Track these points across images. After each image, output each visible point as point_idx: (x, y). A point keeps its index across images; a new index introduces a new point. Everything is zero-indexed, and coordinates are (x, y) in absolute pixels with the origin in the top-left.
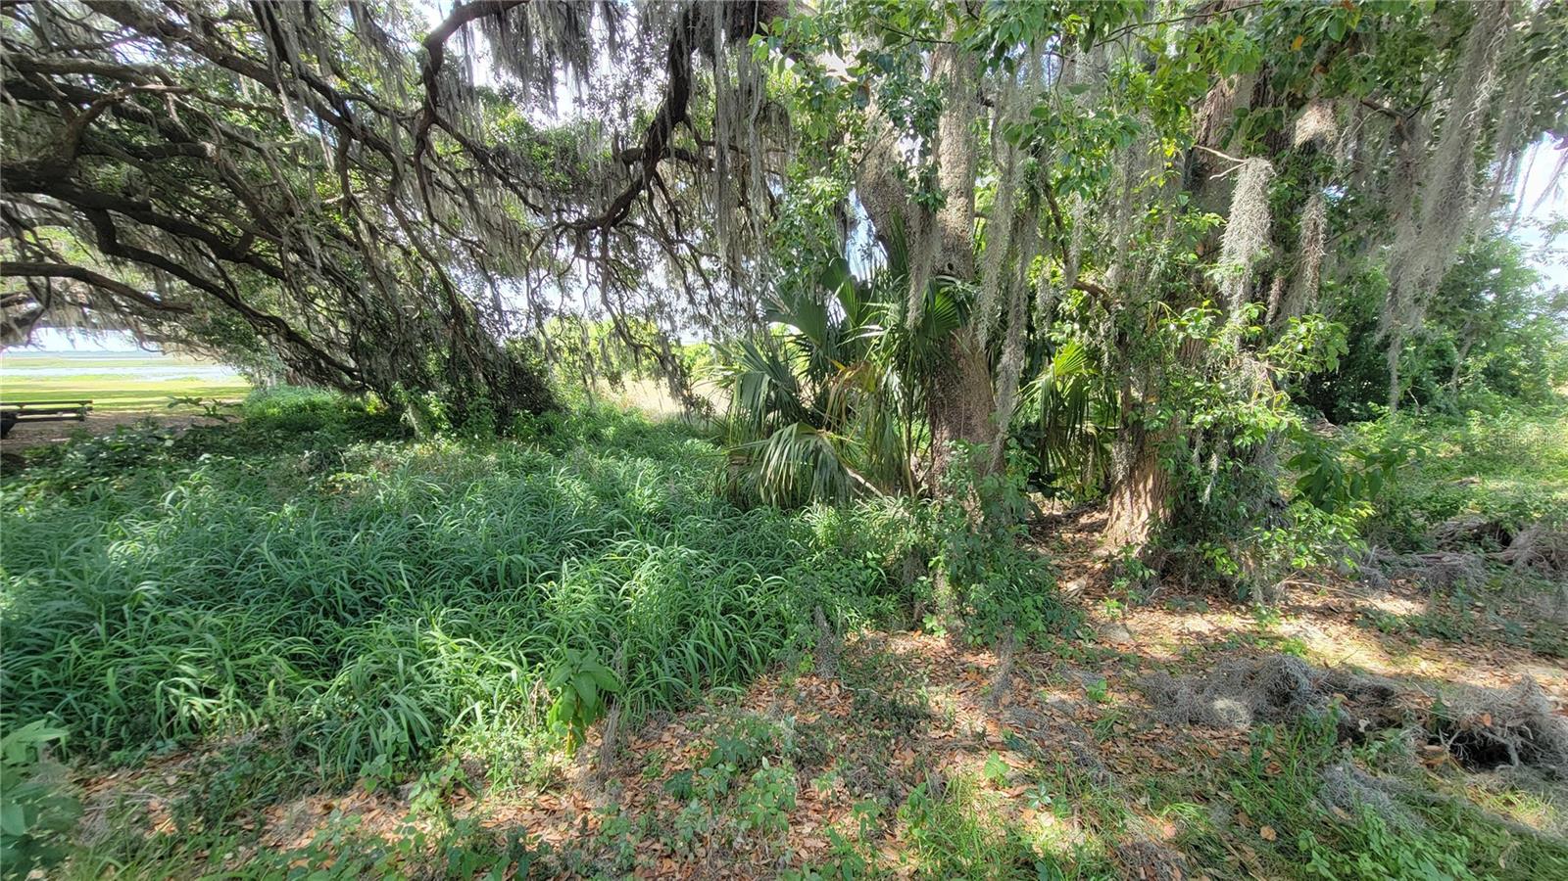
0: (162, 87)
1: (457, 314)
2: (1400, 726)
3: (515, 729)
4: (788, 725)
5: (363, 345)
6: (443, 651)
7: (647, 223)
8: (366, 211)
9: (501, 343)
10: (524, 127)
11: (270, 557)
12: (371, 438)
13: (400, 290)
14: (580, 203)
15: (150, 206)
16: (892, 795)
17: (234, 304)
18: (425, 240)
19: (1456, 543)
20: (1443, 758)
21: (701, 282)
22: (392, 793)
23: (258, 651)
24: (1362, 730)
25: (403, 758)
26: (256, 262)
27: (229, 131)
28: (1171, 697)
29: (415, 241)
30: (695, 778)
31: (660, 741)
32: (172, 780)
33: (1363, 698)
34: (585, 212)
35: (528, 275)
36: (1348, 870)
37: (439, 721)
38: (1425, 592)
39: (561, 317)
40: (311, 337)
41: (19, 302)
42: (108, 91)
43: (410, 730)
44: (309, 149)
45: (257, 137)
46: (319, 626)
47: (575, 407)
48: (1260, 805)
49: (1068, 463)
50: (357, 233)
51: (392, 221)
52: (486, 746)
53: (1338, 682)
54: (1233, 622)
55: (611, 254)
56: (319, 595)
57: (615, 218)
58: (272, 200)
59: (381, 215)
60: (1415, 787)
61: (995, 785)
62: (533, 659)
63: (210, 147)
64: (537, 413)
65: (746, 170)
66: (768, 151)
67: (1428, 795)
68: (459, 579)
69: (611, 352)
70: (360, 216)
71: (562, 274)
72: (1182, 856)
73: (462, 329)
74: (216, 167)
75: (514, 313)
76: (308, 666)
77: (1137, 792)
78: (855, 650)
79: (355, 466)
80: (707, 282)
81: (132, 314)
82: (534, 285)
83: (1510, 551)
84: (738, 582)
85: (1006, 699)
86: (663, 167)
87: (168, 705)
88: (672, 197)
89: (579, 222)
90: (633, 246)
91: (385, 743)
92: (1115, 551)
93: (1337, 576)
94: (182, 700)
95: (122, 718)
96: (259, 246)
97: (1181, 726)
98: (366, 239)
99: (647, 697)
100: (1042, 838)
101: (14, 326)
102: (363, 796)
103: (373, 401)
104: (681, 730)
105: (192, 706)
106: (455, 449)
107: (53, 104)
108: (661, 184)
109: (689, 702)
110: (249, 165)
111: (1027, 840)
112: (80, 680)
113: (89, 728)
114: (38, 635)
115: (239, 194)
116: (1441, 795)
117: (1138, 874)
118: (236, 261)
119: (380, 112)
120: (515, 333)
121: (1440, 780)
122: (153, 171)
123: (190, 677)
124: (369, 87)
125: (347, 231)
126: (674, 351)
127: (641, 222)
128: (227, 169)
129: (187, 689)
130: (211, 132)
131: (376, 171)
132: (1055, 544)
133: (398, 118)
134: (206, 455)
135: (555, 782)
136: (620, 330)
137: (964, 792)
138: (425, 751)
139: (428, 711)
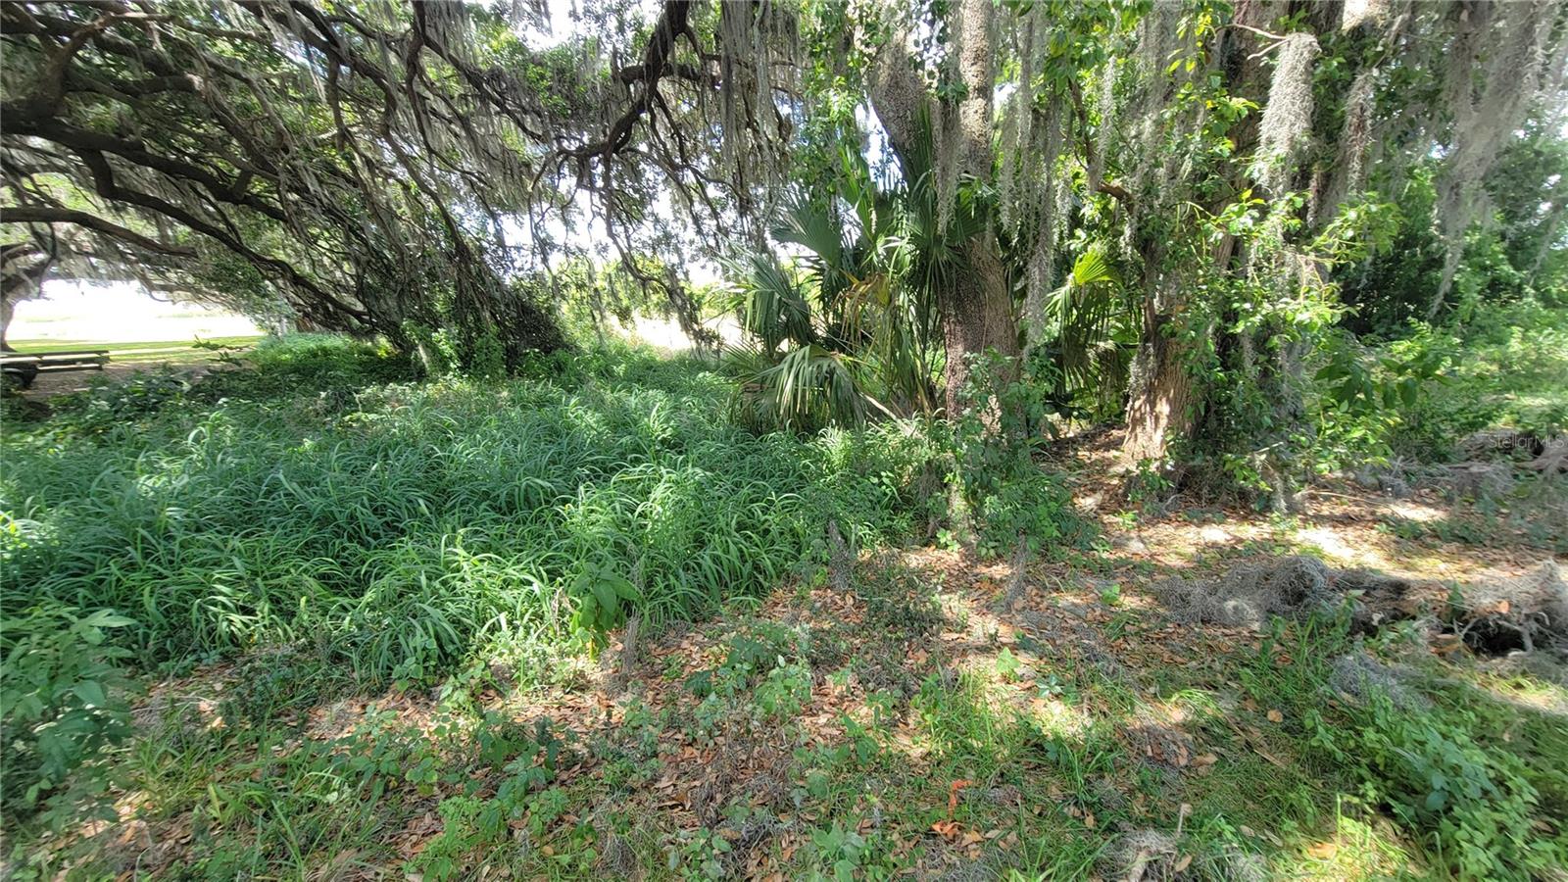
0: (142, 15)
1: (462, 253)
2: (1414, 618)
3: (538, 638)
4: (803, 630)
5: (370, 286)
6: (466, 568)
7: (651, 149)
8: (362, 146)
9: (508, 280)
10: (518, 47)
11: (292, 487)
12: (385, 380)
13: (402, 227)
14: (580, 130)
15: (143, 146)
16: (905, 689)
17: (237, 248)
18: (424, 176)
19: (1484, 453)
20: (1456, 646)
21: (707, 211)
22: (424, 693)
23: (288, 572)
24: (1375, 623)
25: (433, 663)
26: (254, 203)
27: (216, 62)
28: (1184, 599)
29: (414, 175)
30: (714, 679)
31: (679, 647)
32: (218, 687)
33: (1379, 593)
34: (586, 139)
35: (530, 209)
36: (1352, 744)
37: (466, 631)
38: (1449, 500)
39: (567, 252)
40: (317, 282)
41: (26, 253)
42: (88, 22)
43: (438, 638)
44: (299, 80)
45: (244, 68)
46: (344, 549)
47: (585, 346)
48: (1270, 691)
49: (1086, 383)
50: (354, 168)
51: (389, 156)
52: (512, 652)
53: (1353, 580)
54: (1249, 532)
55: (615, 184)
56: (342, 520)
57: (617, 145)
58: (264, 134)
59: (377, 149)
60: (1426, 674)
61: (1006, 680)
62: (553, 575)
63: (197, 80)
64: (548, 351)
65: (751, 87)
66: (775, 64)
67: (1438, 680)
68: (477, 504)
69: (618, 286)
70: (356, 150)
71: (565, 206)
72: (1189, 737)
73: (467, 267)
74: (206, 102)
75: (518, 249)
76: (337, 586)
77: (1145, 683)
78: (869, 564)
79: (369, 406)
80: (714, 210)
81: (137, 262)
82: (537, 219)
83: (1540, 460)
84: (752, 501)
85: (1020, 603)
86: (664, 86)
87: (208, 622)
88: (675, 118)
89: (580, 149)
90: (637, 175)
91: (415, 649)
92: (1133, 468)
93: (1359, 487)
94: (221, 617)
95: (165, 633)
96: (257, 187)
97: (1193, 625)
98: (365, 175)
99: (665, 608)
100: (1053, 723)
101: (25, 277)
102: (398, 698)
103: (383, 344)
104: (700, 638)
105: (231, 622)
106: (467, 387)
107: (34, 39)
108: (663, 106)
109: (706, 614)
110: (239, 100)
111: (1035, 725)
112: (124, 600)
113: (136, 642)
114: (79, 559)
115: (233, 130)
116: (1451, 680)
117: (1145, 752)
118: (236, 203)
119: (367, 34)
120: (520, 269)
121: (1449, 667)
122: (142, 107)
123: (225, 595)
124: (354, 9)
125: (343, 167)
126: (682, 284)
127: (643, 148)
128: (217, 104)
129: (224, 606)
130: (196, 62)
131: (369, 103)
132: (1070, 462)
133: (386, 41)
134: (224, 399)
135: (579, 684)
136: (628, 265)
137: (975, 686)
138: (454, 658)
139: (455, 622)
